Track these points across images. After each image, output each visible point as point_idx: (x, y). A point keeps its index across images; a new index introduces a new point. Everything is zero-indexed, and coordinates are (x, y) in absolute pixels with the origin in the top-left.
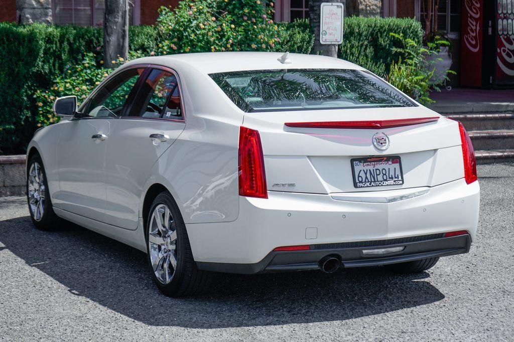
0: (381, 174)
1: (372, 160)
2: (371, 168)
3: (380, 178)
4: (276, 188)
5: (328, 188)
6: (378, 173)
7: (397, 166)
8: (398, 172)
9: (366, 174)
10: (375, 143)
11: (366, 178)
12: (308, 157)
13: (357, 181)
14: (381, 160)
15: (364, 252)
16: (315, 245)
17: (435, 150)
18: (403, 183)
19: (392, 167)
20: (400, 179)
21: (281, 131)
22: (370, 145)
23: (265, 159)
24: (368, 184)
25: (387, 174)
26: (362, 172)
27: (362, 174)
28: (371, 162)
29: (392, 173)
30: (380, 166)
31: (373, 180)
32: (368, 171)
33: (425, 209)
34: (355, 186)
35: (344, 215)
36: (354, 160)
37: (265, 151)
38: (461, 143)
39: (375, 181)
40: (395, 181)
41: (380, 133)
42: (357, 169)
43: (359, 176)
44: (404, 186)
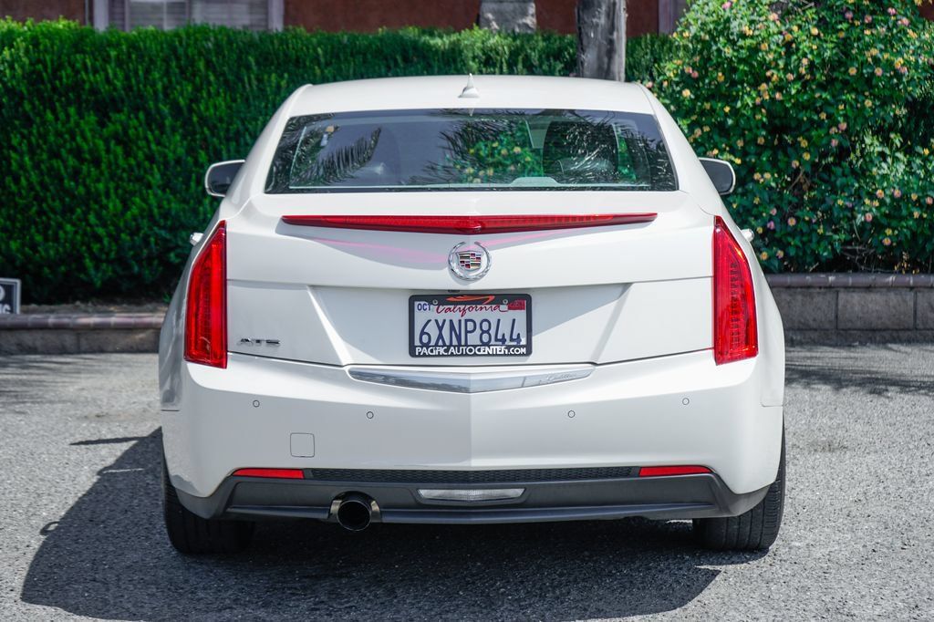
0: (478, 331)
1: (460, 299)
2: (455, 316)
3: (474, 339)
4: (244, 348)
5: (346, 354)
6: (470, 326)
7: (520, 315)
8: (521, 328)
9: (440, 329)
10: (454, 265)
11: (440, 336)
12: (314, 287)
13: (417, 342)
14: (481, 302)
15: (423, 492)
16: (314, 470)
17: (627, 285)
18: (529, 352)
19: (506, 318)
20: (524, 342)
21: (270, 232)
22: (442, 269)
23: (231, 289)
24: (442, 351)
25: (492, 332)
26: (433, 324)
27: (433, 330)
28: (456, 304)
29: (505, 329)
30: (477, 314)
31: (455, 342)
32: (447, 324)
33: (571, 412)
34: (412, 353)
35: (370, 413)
36: (418, 298)
37: (232, 272)
38: (711, 273)
39: (459, 345)
40: (508, 347)
41: (470, 242)
42: (420, 318)
43: (423, 333)
44: (530, 359)
